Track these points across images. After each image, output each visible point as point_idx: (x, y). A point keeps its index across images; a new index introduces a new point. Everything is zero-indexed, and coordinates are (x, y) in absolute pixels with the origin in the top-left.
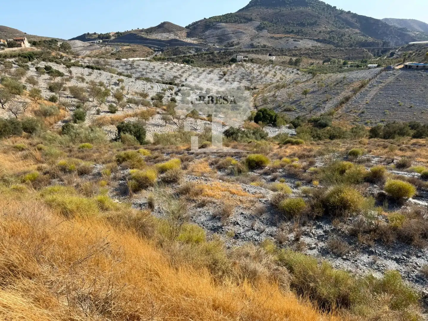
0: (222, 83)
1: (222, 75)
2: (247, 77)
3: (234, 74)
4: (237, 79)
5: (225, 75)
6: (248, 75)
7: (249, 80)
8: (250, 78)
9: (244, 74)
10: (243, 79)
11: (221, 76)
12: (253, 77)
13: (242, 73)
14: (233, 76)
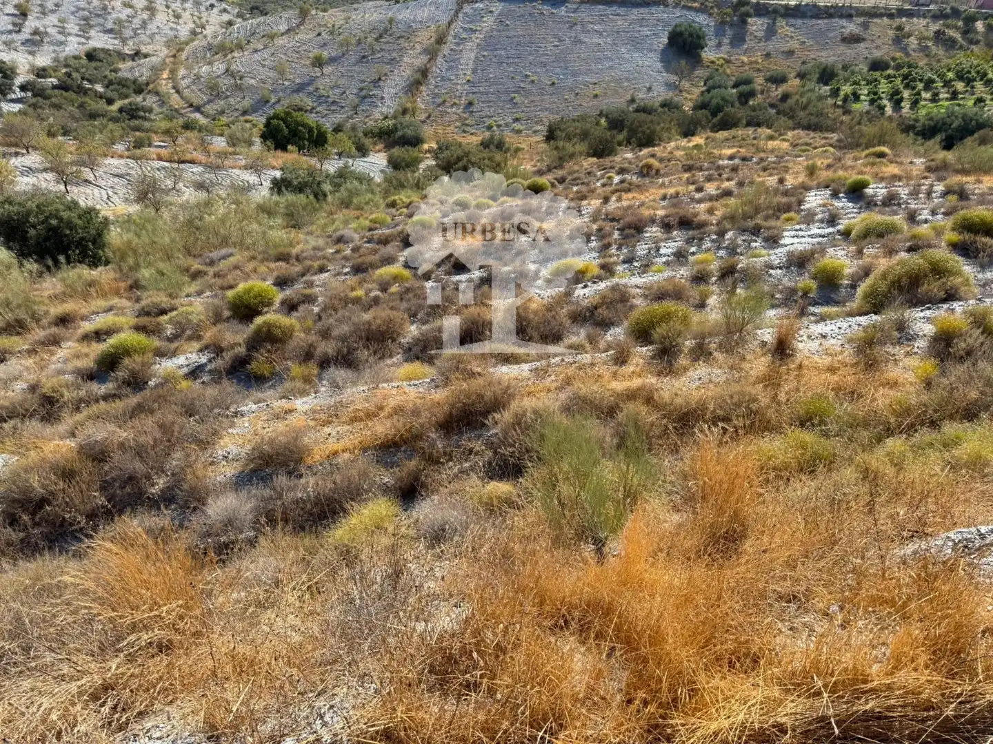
0: (27, 41)
1: (13, 15)
2: (101, 20)
3: (53, 12)
4: (73, 27)
5: (24, 15)
6: (98, 16)
7: (110, 31)
8: (109, 25)
9: (86, 13)
10: (91, 27)
11: (17, 20)
12: (119, 22)
13: (79, 9)
14: (52, 19)
